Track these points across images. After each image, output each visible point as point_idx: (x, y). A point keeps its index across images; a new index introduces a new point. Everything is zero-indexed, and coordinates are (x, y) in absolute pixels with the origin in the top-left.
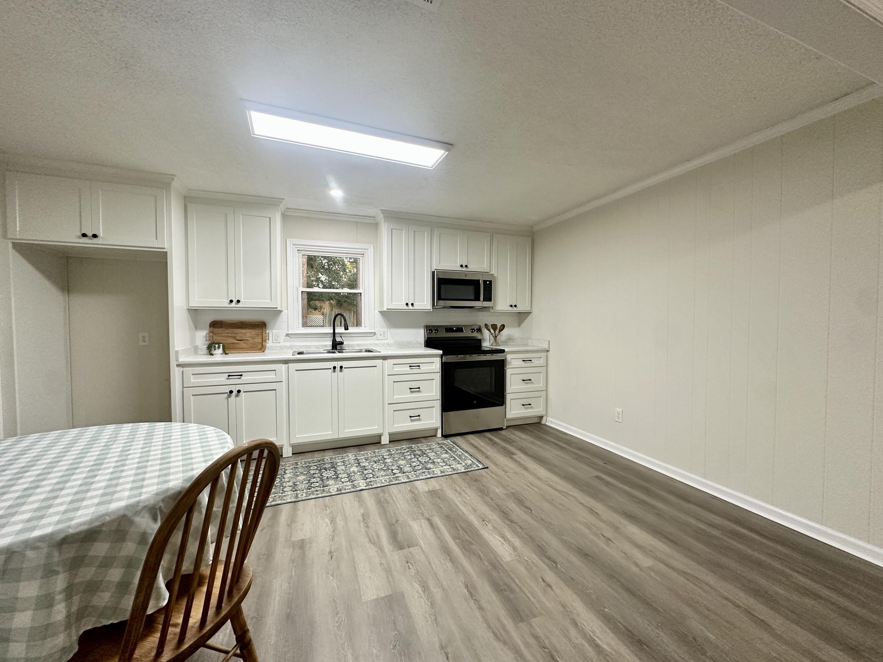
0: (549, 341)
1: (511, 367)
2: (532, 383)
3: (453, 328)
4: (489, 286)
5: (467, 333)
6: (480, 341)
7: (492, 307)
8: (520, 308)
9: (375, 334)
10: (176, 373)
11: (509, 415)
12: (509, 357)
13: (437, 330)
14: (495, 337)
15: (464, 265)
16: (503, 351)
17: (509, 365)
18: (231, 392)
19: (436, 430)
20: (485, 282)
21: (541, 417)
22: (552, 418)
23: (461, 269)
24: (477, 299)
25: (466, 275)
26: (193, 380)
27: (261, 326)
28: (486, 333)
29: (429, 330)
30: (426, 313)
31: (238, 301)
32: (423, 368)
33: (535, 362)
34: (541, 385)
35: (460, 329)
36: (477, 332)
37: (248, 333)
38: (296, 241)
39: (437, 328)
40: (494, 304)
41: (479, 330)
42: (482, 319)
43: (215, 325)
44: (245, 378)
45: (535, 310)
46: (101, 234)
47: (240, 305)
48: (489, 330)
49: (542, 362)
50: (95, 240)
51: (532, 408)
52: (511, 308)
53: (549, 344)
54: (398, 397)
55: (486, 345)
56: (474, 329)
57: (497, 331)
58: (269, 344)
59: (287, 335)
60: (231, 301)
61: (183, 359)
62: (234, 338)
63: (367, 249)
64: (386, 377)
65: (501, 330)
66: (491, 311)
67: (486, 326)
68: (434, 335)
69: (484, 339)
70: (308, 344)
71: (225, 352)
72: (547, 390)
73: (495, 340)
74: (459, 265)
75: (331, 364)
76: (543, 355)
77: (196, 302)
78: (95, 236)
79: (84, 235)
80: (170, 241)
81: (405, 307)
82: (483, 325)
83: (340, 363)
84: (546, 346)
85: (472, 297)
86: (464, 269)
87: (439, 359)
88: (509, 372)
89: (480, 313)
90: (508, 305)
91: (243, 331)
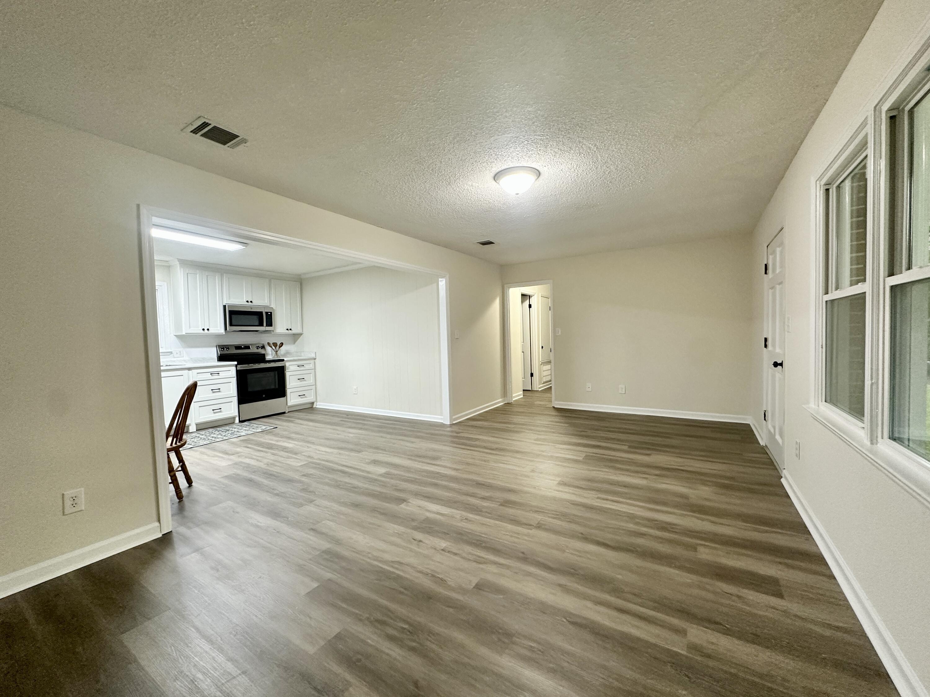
0: (316, 353)
1: (290, 370)
2: (305, 380)
3: (241, 347)
4: (269, 316)
5: (253, 350)
6: (264, 355)
7: (273, 331)
8: (294, 331)
9: (171, 353)
11: (290, 403)
12: (287, 364)
13: (228, 348)
14: (276, 352)
15: (249, 301)
16: (283, 360)
17: (288, 369)
19: (234, 418)
20: (267, 313)
21: (313, 403)
22: (320, 402)
23: (247, 303)
24: (261, 324)
25: (251, 309)
28: (269, 349)
29: (222, 348)
30: (218, 336)
32: (222, 375)
33: (307, 367)
34: (312, 381)
35: (247, 347)
36: (262, 348)
39: (227, 347)
40: (275, 328)
41: (263, 347)
42: (265, 339)
45: (304, 332)
48: (271, 347)
49: (311, 366)
51: (306, 397)
52: (287, 331)
53: (316, 354)
54: (202, 397)
55: (269, 357)
56: (259, 347)
57: (278, 347)
63: (161, 286)
65: (280, 347)
66: (272, 333)
67: (269, 344)
68: (226, 352)
69: (267, 354)
72: (316, 385)
73: (276, 354)
74: (245, 301)
76: (312, 361)
81: (202, 332)
82: (266, 344)
84: (313, 355)
85: (257, 324)
86: (250, 303)
87: (234, 368)
88: (288, 374)
89: (264, 335)
90: (285, 329)
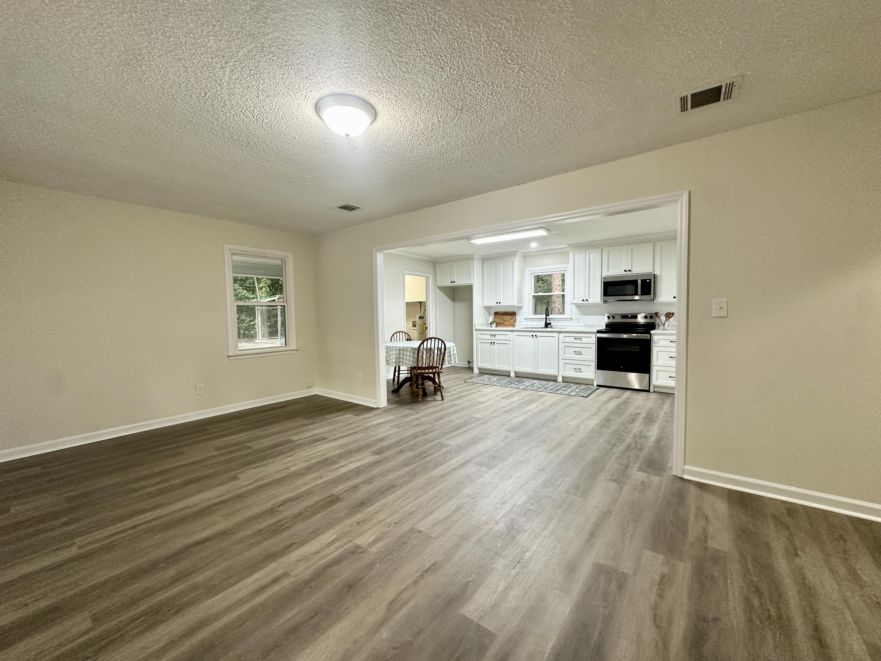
1: (658, 345)
3: (628, 316)
4: (648, 284)
5: (640, 319)
7: (653, 299)
9: (571, 319)
10: (475, 332)
11: (655, 382)
12: (655, 338)
13: (613, 317)
14: (664, 323)
17: (655, 343)
18: (491, 343)
19: (593, 380)
20: (643, 281)
24: (635, 294)
26: (480, 336)
27: (513, 314)
31: (500, 303)
32: (584, 340)
35: (634, 317)
36: (650, 318)
37: (508, 317)
38: (530, 269)
41: (652, 317)
43: (496, 314)
44: (497, 337)
46: (456, 281)
47: (501, 304)
48: (659, 318)
50: (455, 283)
52: (674, 299)
54: (567, 356)
56: (647, 316)
58: (517, 323)
59: (525, 319)
60: (497, 303)
61: (478, 327)
62: (503, 320)
63: (568, 267)
64: (561, 344)
65: (670, 317)
67: (657, 314)
68: (611, 320)
70: (534, 324)
71: (496, 327)
73: (663, 325)
74: (623, 270)
75: (531, 334)
77: (488, 304)
78: (454, 282)
79: (452, 282)
80: (473, 281)
81: (582, 302)
83: (536, 334)
87: (594, 335)
88: (655, 349)
90: (672, 297)
91: (506, 316)
